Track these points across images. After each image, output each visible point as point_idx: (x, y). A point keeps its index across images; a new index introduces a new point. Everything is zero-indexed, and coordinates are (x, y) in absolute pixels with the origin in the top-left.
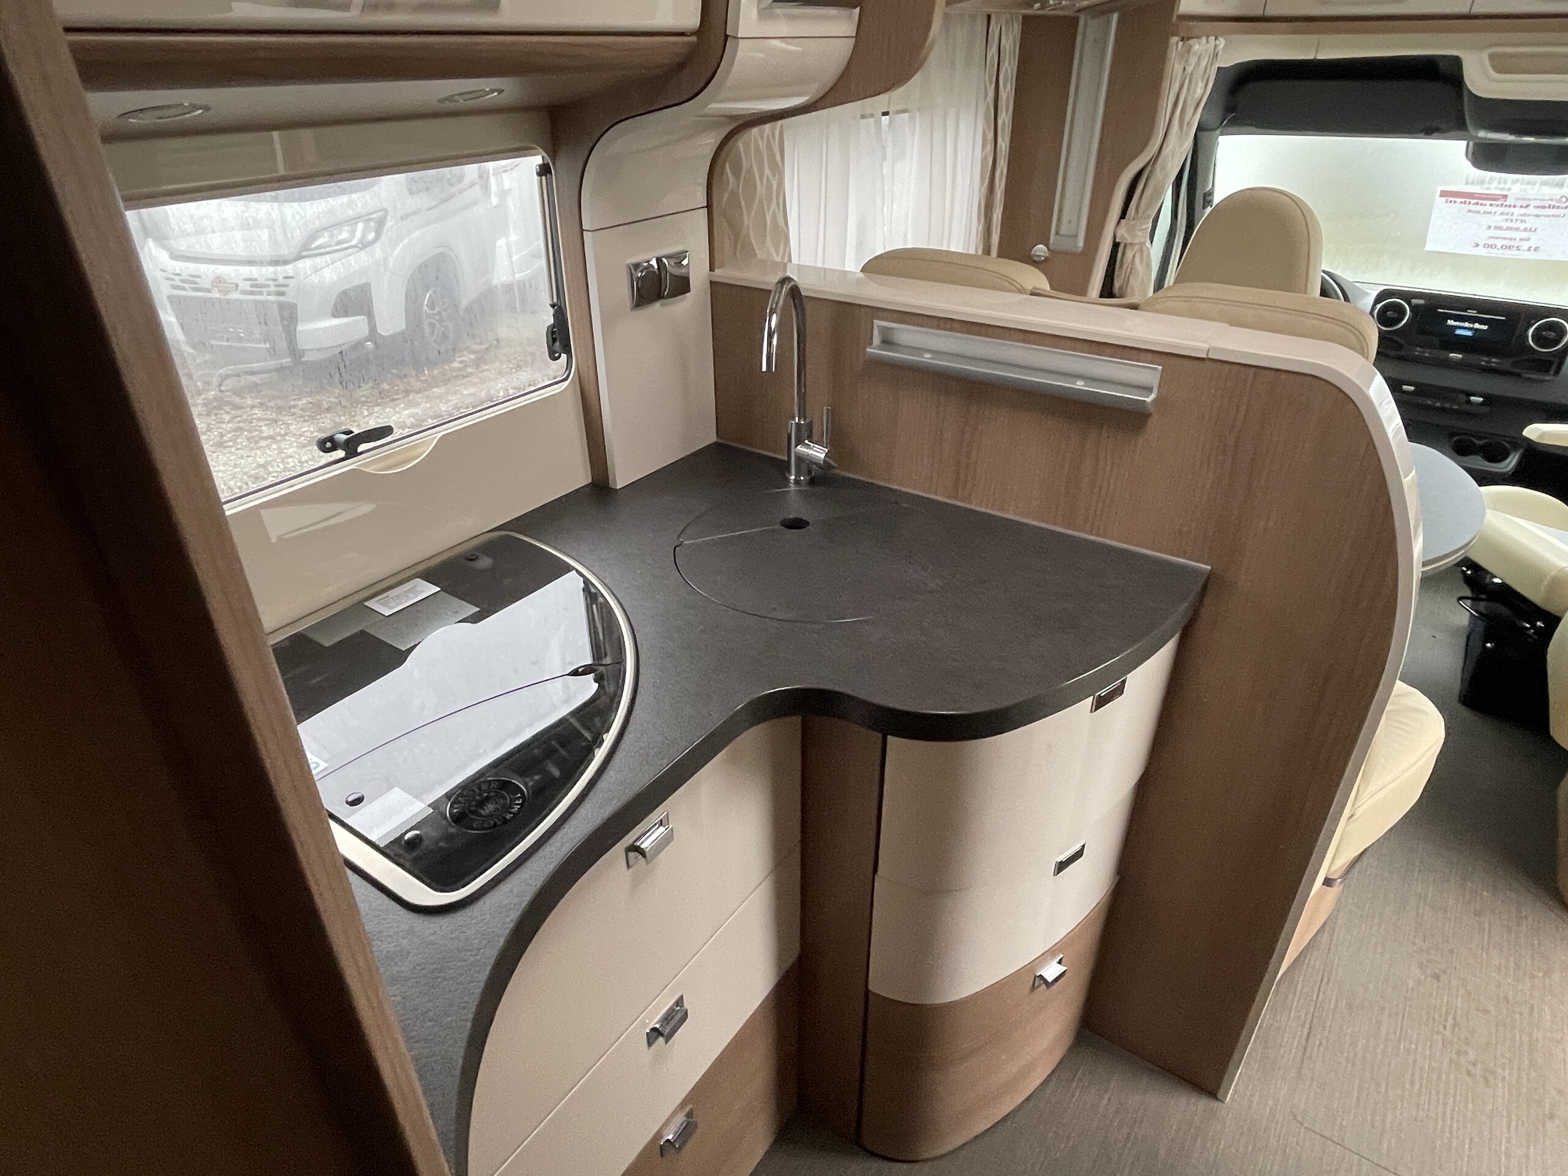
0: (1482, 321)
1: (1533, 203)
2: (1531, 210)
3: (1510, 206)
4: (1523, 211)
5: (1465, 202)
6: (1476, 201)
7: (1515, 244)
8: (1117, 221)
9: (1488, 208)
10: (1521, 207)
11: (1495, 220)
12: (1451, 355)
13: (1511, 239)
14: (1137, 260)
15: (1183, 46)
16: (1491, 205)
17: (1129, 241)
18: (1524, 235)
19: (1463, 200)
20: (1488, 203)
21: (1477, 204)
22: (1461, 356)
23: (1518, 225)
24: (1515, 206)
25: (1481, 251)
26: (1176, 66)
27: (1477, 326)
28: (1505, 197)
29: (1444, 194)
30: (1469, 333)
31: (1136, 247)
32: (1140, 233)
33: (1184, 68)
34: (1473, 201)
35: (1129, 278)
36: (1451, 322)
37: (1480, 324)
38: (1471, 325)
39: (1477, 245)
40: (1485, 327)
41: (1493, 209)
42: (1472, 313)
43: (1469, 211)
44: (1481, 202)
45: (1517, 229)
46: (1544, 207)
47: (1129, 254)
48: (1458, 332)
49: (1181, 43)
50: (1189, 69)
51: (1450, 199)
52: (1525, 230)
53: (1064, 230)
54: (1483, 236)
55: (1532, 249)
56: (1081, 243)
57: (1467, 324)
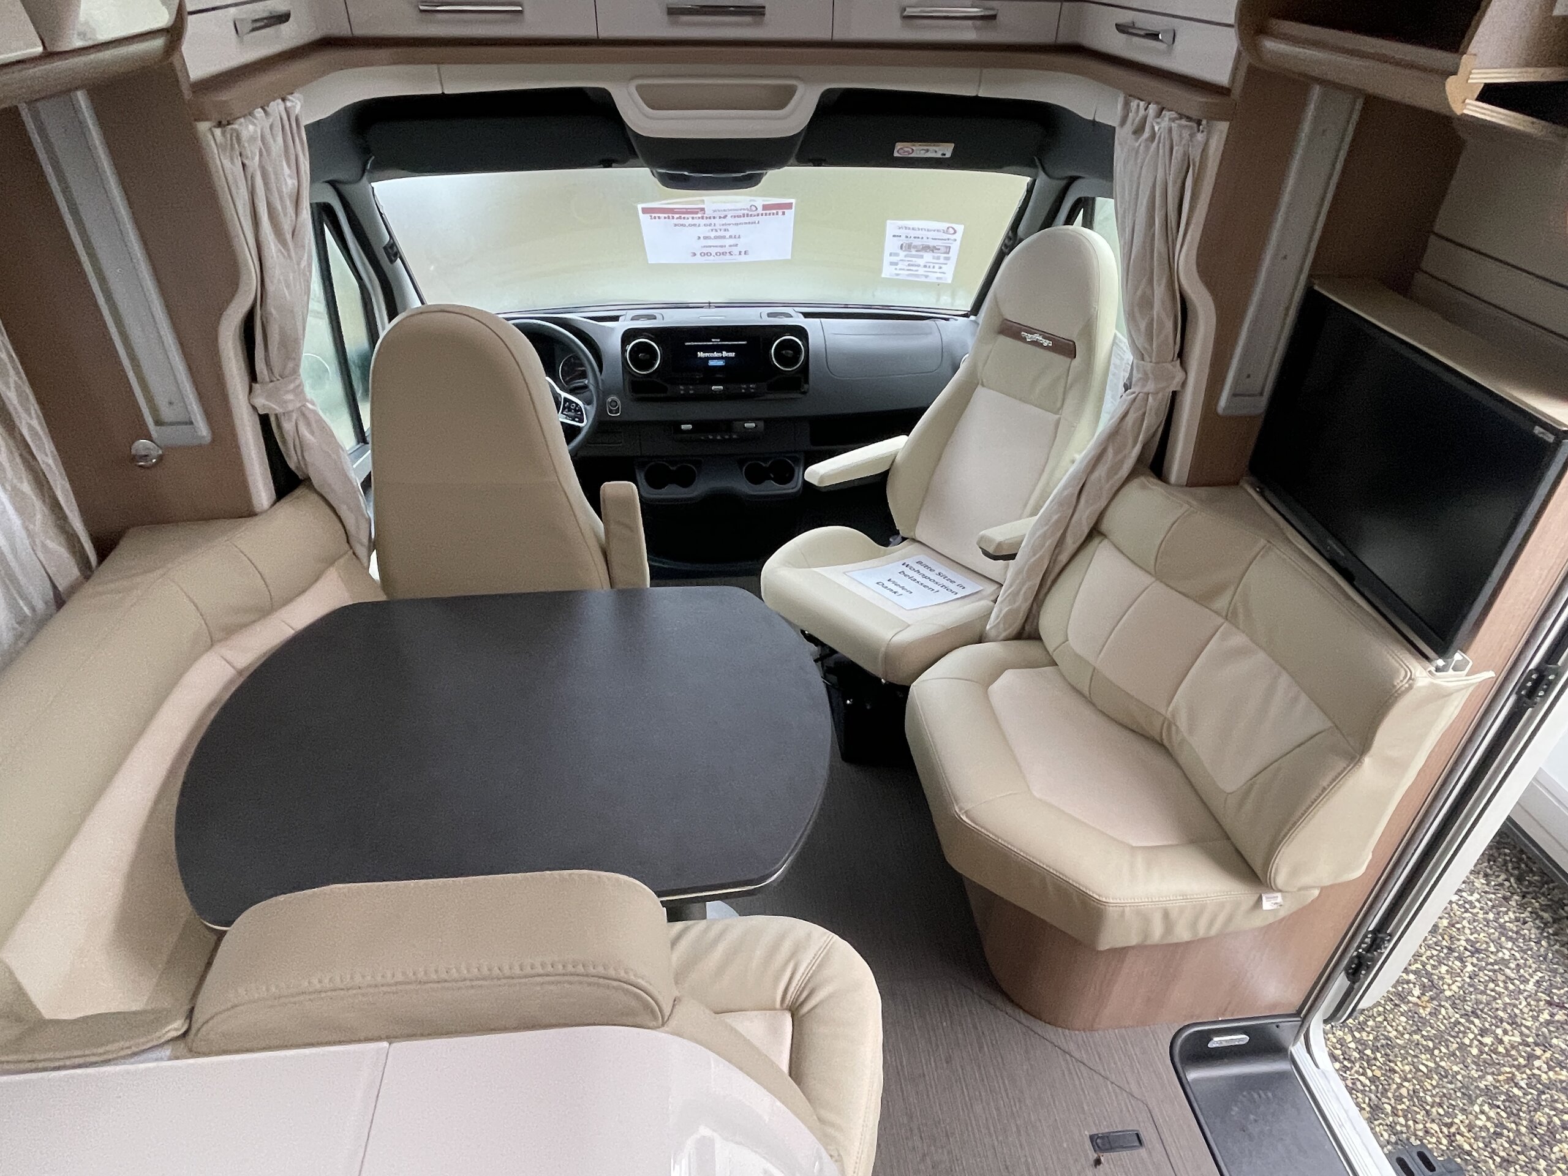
0: (729, 349)
1: (730, 214)
2: (729, 220)
3: (710, 218)
4: (724, 221)
5: (669, 218)
6: (678, 216)
7: (727, 250)
8: (247, 390)
9: (690, 221)
10: (720, 217)
11: (703, 231)
12: (713, 388)
13: (721, 246)
14: (304, 431)
15: (223, 133)
16: (693, 218)
17: (279, 410)
18: (732, 242)
19: (666, 215)
20: (690, 216)
21: (680, 218)
22: (721, 387)
23: (722, 233)
24: (714, 218)
25: (699, 259)
26: (227, 163)
27: (725, 354)
28: (703, 209)
29: (645, 211)
30: (721, 363)
31: (295, 416)
32: (290, 397)
33: (244, 165)
34: (676, 216)
35: (303, 457)
36: (701, 354)
37: (727, 352)
38: (720, 355)
39: (695, 254)
40: (732, 355)
41: (696, 221)
42: (716, 341)
43: (676, 225)
44: (683, 216)
45: (724, 237)
46: (739, 216)
47: (288, 426)
48: (712, 363)
49: (218, 132)
50: (254, 163)
51: (653, 215)
52: (731, 237)
53: (167, 414)
54: (697, 246)
55: (743, 253)
56: (203, 430)
57: (716, 354)
